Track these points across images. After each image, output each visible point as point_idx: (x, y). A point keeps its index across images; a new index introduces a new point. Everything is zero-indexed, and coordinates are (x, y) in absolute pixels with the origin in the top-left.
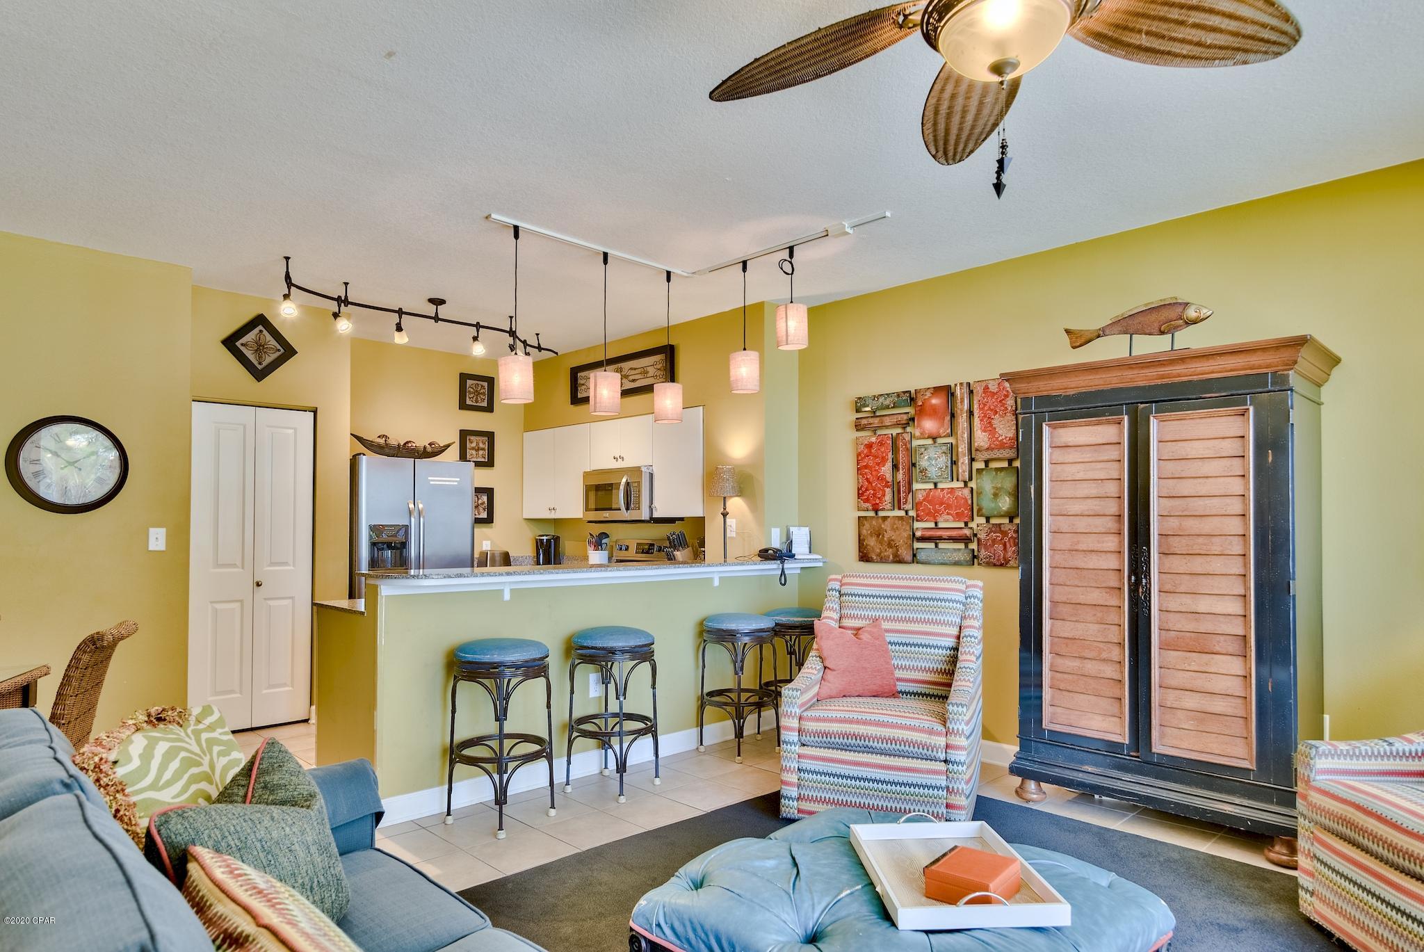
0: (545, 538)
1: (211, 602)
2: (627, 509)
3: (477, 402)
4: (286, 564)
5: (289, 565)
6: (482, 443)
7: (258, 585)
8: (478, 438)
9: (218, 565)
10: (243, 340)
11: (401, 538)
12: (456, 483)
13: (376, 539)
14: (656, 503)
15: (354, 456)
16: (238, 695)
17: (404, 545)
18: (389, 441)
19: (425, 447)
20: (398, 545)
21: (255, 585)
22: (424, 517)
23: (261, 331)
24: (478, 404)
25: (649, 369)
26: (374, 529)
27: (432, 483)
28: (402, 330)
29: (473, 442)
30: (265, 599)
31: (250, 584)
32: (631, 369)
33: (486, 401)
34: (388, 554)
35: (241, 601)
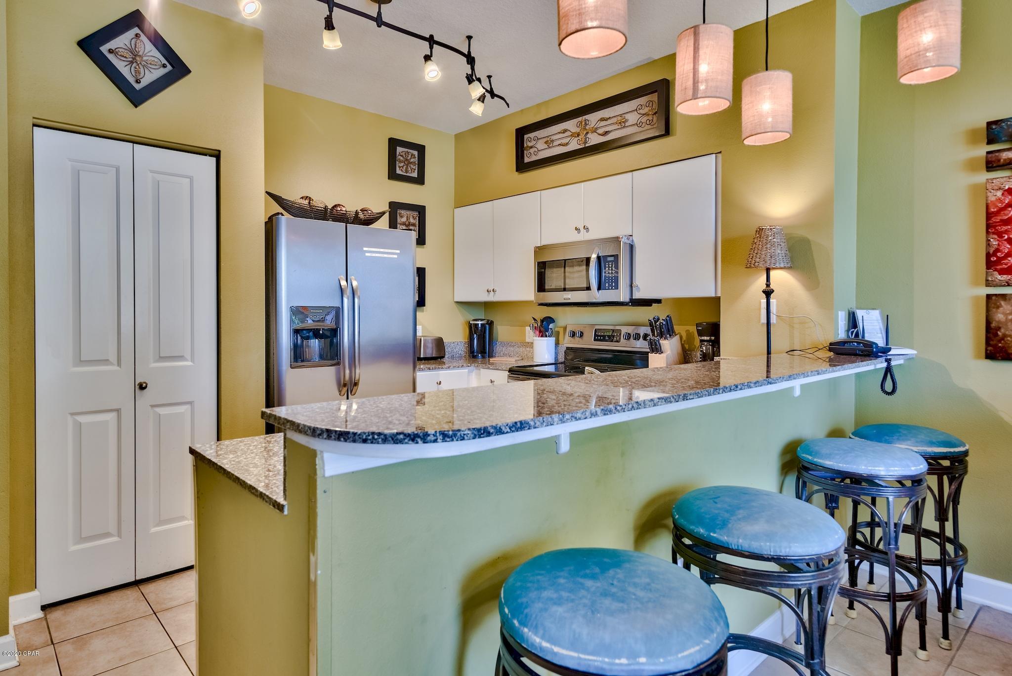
0: (480, 323)
1: (72, 414)
2: (599, 288)
3: (406, 172)
4: (181, 358)
5: (186, 360)
6: (412, 217)
7: (142, 387)
8: (409, 213)
9: (80, 361)
10: (113, 44)
11: (329, 322)
12: (396, 256)
13: (300, 326)
14: (637, 281)
15: (270, 218)
16: (116, 539)
17: (334, 332)
18: (313, 203)
19: (357, 212)
20: (328, 334)
21: (137, 387)
22: (359, 298)
23: (137, 36)
24: (408, 174)
25: (628, 116)
26: (298, 312)
27: (367, 254)
28: (333, 28)
29: (404, 216)
30: (153, 406)
31: (129, 387)
32: (602, 120)
33: (416, 171)
34: (315, 344)
35: (118, 411)
